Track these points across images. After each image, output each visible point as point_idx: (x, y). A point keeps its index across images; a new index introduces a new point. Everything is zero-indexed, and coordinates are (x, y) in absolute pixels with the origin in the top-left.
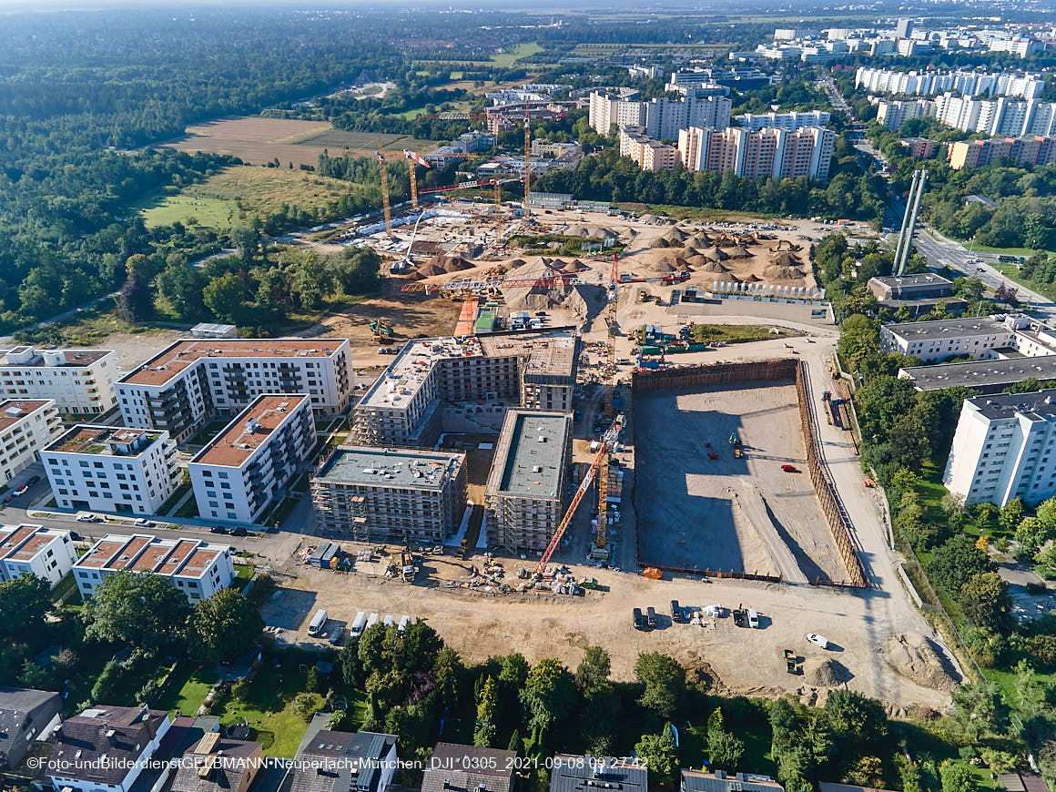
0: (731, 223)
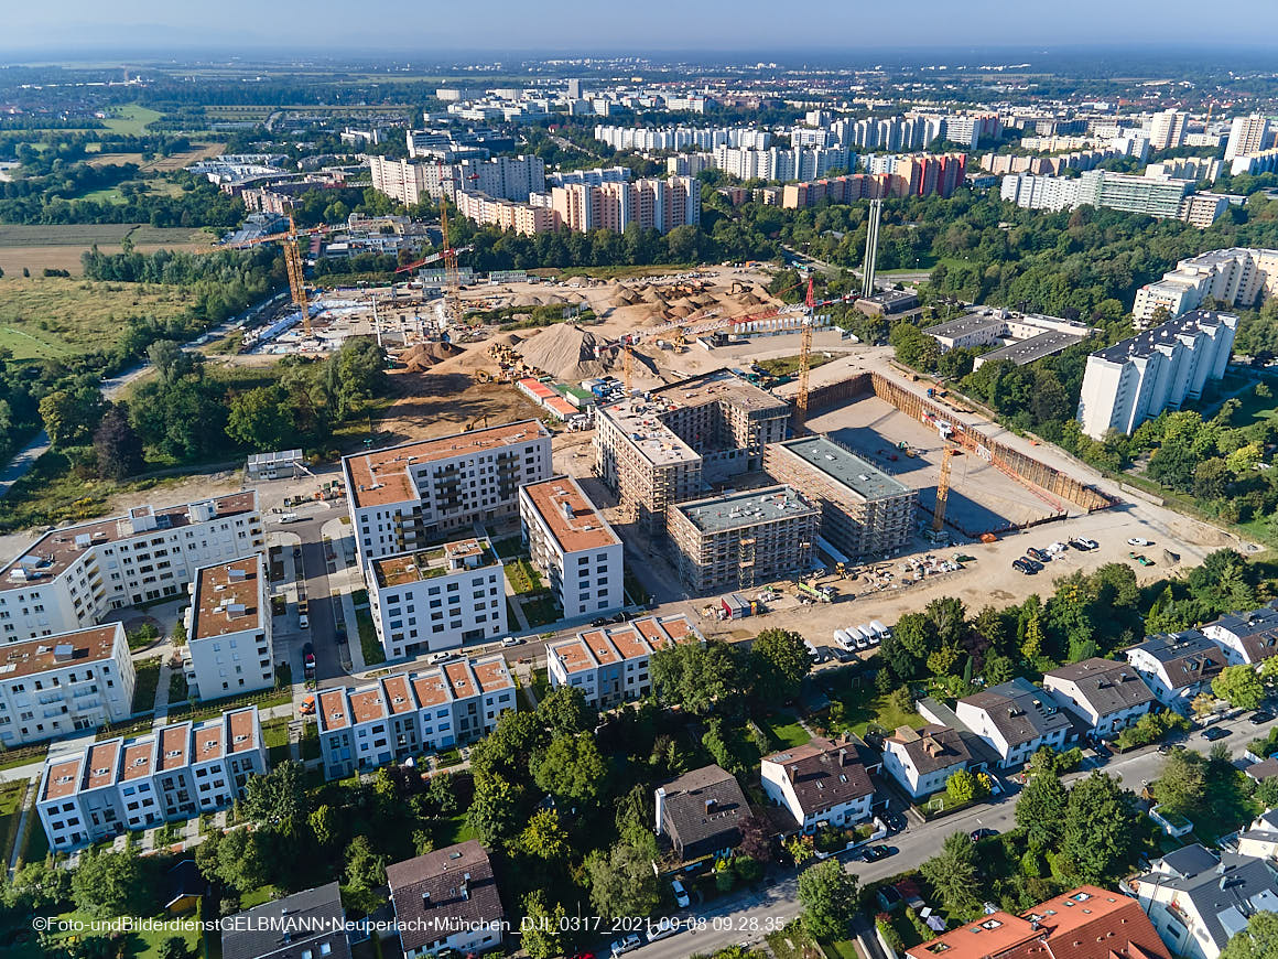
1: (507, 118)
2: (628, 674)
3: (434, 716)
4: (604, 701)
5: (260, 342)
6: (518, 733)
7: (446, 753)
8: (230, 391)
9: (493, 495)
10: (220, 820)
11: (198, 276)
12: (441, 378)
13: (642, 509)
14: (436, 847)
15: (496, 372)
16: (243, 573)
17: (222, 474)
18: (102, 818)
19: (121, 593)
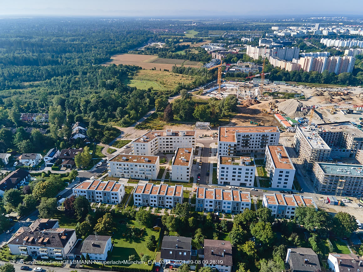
0: (331, 88)
1: (292, 35)
2: (287, 210)
3: (227, 203)
4: (278, 216)
5: (207, 93)
6: (249, 216)
7: (228, 214)
8: (196, 105)
9: (258, 146)
10: (169, 211)
11: (196, 74)
12: (252, 110)
13: (306, 161)
14: (219, 239)
15: (269, 110)
16: (188, 151)
17: (190, 125)
18: (145, 201)
19: (161, 149)
